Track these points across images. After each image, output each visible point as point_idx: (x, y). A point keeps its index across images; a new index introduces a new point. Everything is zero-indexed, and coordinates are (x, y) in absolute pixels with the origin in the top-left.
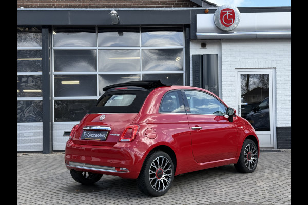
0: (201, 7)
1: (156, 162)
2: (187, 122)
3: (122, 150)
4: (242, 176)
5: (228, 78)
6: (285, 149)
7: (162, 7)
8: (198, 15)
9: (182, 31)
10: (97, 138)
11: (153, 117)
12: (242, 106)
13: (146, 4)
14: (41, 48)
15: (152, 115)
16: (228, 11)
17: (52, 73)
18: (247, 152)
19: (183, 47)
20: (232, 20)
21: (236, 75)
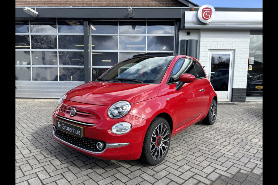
0: (188, 7)
5: (203, 56)
6: (237, 103)
8: (186, 12)
9: (174, 25)
12: (211, 74)
14: (83, 34)
16: (207, 9)
17: (90, 50)
19: (174, 35)
20: (210, 15)
21: (209, 54)
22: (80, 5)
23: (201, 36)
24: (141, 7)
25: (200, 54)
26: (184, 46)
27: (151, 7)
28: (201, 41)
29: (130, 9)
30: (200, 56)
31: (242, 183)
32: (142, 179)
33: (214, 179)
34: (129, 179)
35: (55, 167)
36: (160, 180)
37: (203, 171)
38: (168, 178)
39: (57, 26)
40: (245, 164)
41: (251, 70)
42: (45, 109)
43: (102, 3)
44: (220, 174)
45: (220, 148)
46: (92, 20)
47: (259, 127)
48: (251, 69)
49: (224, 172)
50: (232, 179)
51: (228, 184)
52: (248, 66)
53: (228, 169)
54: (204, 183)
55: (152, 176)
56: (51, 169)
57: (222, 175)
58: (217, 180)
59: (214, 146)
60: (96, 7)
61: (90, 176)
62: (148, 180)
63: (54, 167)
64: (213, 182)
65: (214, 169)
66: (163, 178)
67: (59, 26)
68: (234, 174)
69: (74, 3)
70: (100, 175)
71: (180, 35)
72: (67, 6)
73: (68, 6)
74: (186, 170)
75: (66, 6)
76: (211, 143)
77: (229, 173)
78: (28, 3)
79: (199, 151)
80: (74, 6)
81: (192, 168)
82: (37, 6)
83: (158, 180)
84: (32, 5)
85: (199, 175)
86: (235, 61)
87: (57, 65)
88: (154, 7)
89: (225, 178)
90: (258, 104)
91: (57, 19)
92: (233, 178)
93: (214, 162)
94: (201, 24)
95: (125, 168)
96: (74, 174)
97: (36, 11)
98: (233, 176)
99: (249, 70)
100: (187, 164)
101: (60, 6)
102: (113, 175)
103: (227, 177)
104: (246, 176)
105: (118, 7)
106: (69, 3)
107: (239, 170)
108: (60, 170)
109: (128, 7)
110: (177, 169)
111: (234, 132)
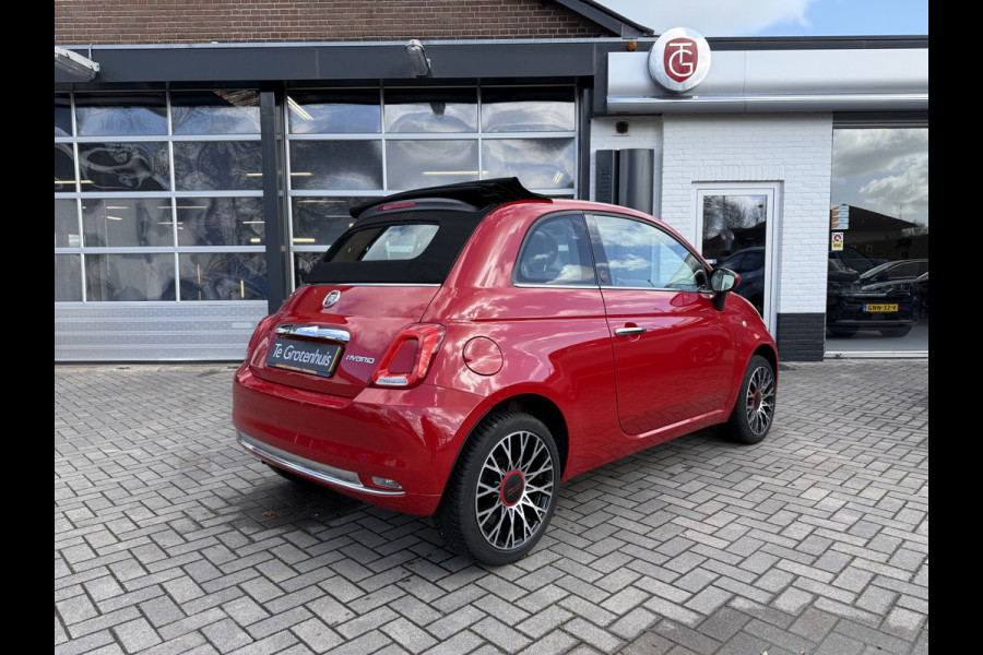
0: (618, 36)
1: (500, 453)
2: (601, 312)
3: (383, 412)
4: (739, 454)
5: (675, 204)
7: (530, 37)
8: (612, 56)
9: (572, 100)
10: (308, 366)
11: (497, 298)
13: (493, 32)
14: (259, 137)
15: (491, 291)
16: (681, 45)
17: (286, 193)
18: (753, 389)
19: (575, 135)
20: (691, 65)
21: (693, 197)
22: (246, 36)
23: (665, 135)
24: (458, 38)
25: (663, 199)
26: (609, 173)
27: (492, 38)
28: (665, 153)
29: (413, 49)
30: (663, 204)
31: (727, 642)
32: (386, 638)
33: (631, 633)
34: (342, 641)
35: (95, 606)
36: (445, 640)
37: (603, 605)
38: (476, 634)
39: (169, 110)
40: (756, 576)
41: (841, 249)
42: (121, 399)
43: (322, 29)
44: (660, 615)
45: (688, 523)
46: (289, 87)
47: (841, 448)
48: (839, 246)
49: (674, 606)
50: (695, 630)
51: (678, 648)
52: (827, 235)
53: (692, 598)
54: (592, 647)
55: (422, 628)
56: (81, 611)
57: (664, 617)
58: (643, 637)
59: (669, 516)
60: (302, 41)
61: (208, 635)
62: (404, 644)
63: (91, 606)
64: (625, 643)
65: (646, 595)
66: (457, 633)
67: (175, 109)
68: (707, 612)
69: (226, 30)
70: (244, 629)
71: (592, 134)
72: (200, 42)
73: (205, 42)
74: (545, 605)
75: (197, 42)
76: (662, 505)
77: (692, 610)
78: (66, 32)
79: (611, 535)
80: (226, 42)
81: (569, 596)
82: (94, 43)
83: (440, 641)
84: (80, 38)
85: (586, 620)
86: (785, 219)
87: (173, 245)
88: (502, 38)
89: (672, 627)
90: (865, 366)
91: (167, 86)
92: (698, 626)
93: (652, 574)
94: (662, 94)
95: (339, 601)
96: (156, 629)
97: (94, 60)
98: (703, 618)
99: (834, 249)
100: (557, 583)
101: (178, 42)
102: (289, 629)
103: (682, 624)
104: (747, 618)
105: (378, 40)
106: (207, 31)
107: (730, 600)
108: (109, 616)
109: (408, 39)
110: (516, 601)
111: (753, 464)
